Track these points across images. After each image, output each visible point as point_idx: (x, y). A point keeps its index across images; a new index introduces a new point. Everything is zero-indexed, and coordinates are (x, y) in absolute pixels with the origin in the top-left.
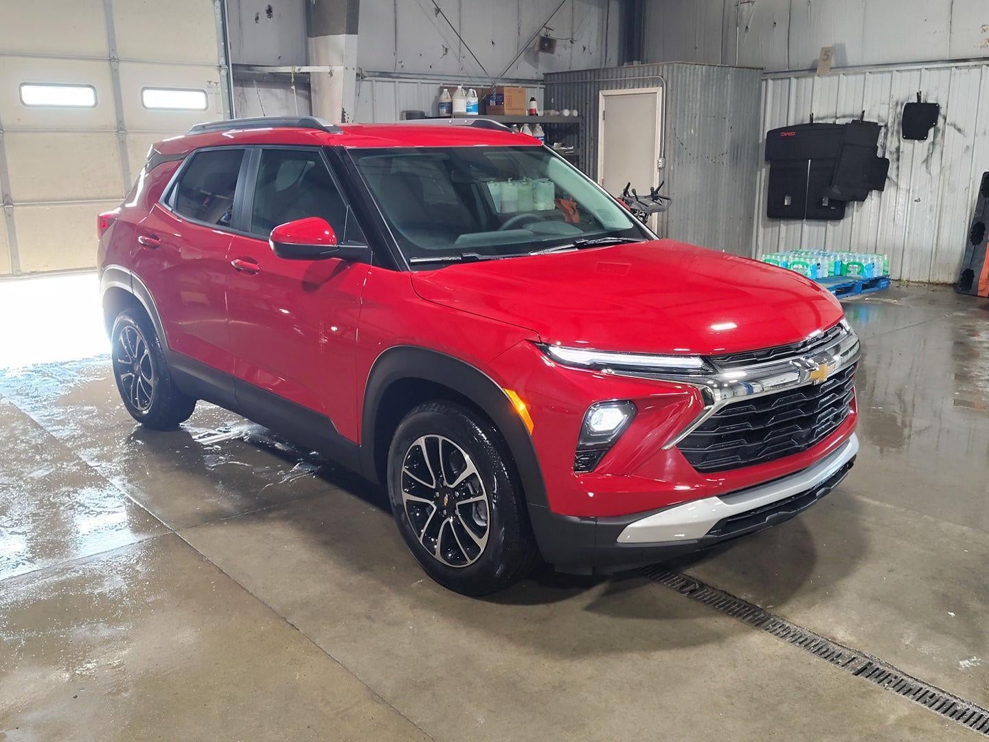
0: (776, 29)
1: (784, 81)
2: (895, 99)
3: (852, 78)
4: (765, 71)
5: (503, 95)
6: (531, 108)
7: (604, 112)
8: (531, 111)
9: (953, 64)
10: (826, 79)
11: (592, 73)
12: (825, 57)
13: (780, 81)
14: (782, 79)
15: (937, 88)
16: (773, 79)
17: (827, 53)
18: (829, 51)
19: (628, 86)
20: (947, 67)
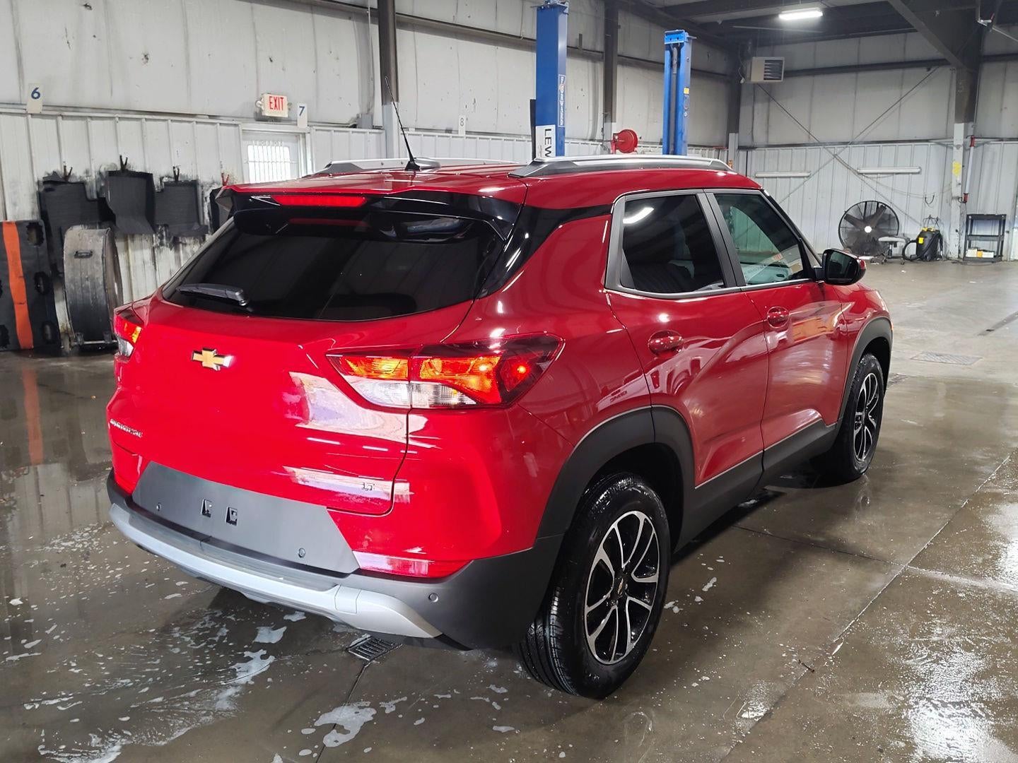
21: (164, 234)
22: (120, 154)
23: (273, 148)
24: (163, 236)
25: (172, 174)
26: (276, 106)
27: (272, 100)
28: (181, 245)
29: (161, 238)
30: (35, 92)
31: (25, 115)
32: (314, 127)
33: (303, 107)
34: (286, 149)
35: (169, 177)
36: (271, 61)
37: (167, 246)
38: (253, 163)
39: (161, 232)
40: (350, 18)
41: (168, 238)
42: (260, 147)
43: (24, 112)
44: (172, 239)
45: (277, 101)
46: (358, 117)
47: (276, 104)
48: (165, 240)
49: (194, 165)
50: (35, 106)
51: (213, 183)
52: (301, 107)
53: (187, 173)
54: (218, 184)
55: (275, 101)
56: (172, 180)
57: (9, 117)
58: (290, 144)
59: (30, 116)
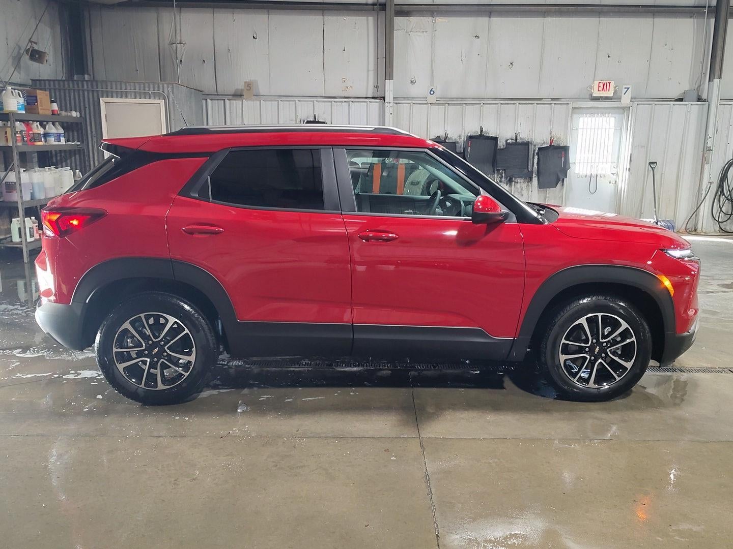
0: (205, 65)
1: (219, 101)
2: (299, 118)
3: (269, 103)
4: (203, 93)
5: (36, 97)
6: (53, 109)
7: (106, 115)
8: (53, 111)
9: (333, 100)
10: (251, 103)
11: (89, 84)
12: (249, 88)
13: (216, 101)
14: (218, 100)
15: (324, 113)
16: (211, 99)
17: (249, 85)
18: (250, 84)
19: (129, 97)
20: (329, 101)
21: (503, 175)
22: (481, 125)
23: (601, 118)
24: (502, 176)
25: (514, 138)
26: (603, 88)
27: (601, 85)
28: (513, 183)
29: (501, 178)
30: (431, 91)
31: (427, 104)
32: (635, 102)
33: (629, 88)
34: (613, 119)
35: (512, 139)
36: (609, 57)
37: (504, 183)
38: (582, 130)
39: (501, 174)
40: (691, 17)
41: (506, 178)
42: (590, 119)
43: (426, 102)
44: (508, 179)
45: (605, 85)
46: (684, 93)
47: (605, 87)
48: (503, 179)
49: (531, 131)
50: (432, 99)
51: (544, 143)
52: (625, 88)
53: (524, 136)
54: (547, 143)
55: (604, 85)
56: (514, 141)
57: (418, 105)
58: (617, 116)
59: (429, 104)
